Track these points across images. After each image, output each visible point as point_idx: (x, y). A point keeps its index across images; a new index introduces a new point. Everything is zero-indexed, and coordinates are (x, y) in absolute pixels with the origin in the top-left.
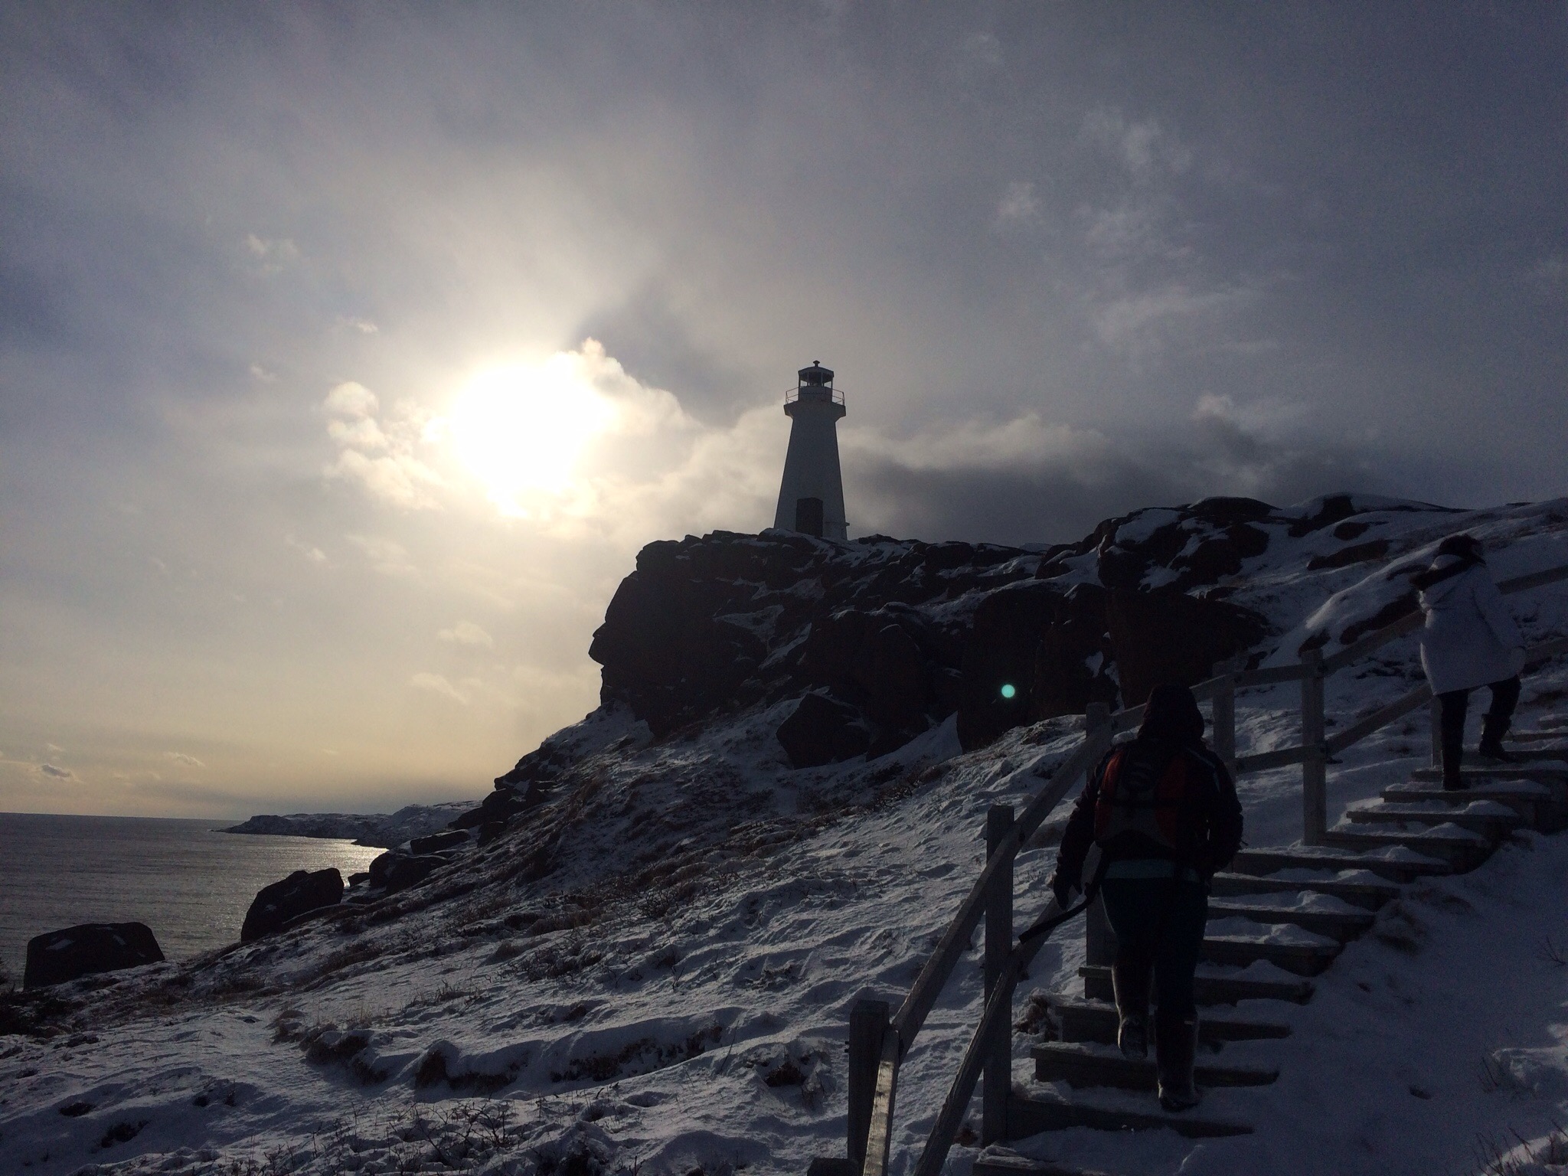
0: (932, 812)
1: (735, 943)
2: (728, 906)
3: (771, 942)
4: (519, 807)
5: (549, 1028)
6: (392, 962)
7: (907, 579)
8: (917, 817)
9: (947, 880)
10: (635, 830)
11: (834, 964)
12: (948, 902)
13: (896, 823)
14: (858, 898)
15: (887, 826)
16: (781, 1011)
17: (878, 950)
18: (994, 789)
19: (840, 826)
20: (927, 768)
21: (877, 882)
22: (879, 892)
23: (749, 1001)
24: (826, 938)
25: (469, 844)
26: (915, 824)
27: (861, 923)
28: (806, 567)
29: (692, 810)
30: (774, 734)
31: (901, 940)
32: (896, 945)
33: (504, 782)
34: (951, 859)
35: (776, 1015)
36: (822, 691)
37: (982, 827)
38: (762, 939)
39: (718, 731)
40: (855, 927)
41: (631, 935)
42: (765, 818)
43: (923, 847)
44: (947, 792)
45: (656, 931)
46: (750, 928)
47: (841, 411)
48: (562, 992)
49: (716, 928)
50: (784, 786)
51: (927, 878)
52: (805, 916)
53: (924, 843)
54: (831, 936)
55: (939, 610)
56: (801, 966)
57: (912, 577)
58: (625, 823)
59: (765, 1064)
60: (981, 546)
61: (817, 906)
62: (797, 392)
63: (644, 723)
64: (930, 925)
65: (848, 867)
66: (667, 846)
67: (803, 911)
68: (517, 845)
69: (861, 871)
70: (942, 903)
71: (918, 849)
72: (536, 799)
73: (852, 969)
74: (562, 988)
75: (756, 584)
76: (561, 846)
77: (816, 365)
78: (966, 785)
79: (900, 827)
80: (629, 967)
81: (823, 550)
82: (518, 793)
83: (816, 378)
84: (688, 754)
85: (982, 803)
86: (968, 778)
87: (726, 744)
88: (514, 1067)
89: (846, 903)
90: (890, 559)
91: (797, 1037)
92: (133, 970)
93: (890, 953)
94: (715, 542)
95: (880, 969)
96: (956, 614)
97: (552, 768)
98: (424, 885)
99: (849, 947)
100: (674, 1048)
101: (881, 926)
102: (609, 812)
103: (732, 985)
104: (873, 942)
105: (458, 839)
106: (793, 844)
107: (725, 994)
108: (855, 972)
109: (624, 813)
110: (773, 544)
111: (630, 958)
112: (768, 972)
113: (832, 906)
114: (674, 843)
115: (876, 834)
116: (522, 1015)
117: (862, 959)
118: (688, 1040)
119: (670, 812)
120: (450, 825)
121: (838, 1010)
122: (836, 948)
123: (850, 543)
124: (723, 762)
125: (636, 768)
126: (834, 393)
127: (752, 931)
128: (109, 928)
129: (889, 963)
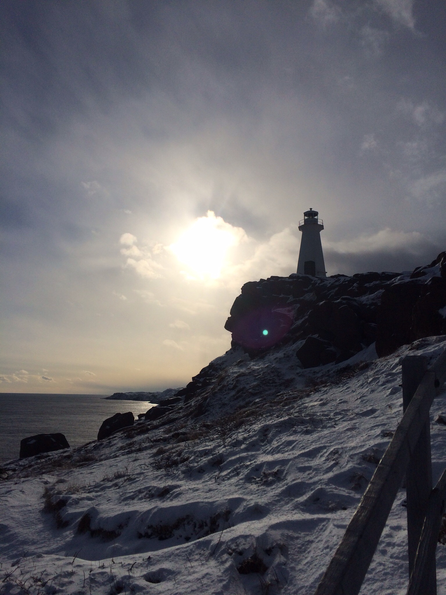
0: (364, 383)
1: (253, 453)
2: (253, 432)
3: (272, 453)
4: (199, 388)
5: (149, 501)
6: (120, 454)
7: (351, 288)
8: (357, 386)
9: (372, 418)
10: (237, 395)
11: (303, 470)
12: (373, 431)
13: (346, 389)
14: (323, 428)
15: (342, 391)
16: (266, 502)
17: (330, 462)
18: (396, 371)
19: (321, 392)
20: (361, 364)
21: (334, 419)
22: (335, 424)
23: (251, 493)
24: (301, 452)
25: (181, 402)
26: (356, 390)
27: (322, 443)
28: (309, 288)
29: (260, 387)
30: (295, 355)
31: (344, 455)
32: (341, 459)
33: (196, 378)
34: (374, 407)
35: (263, 505)
36: (316, 336)
37: (391, 389)
38: (267, 451)
39: (273, 354)
40: (318, 446)
41: (205, 446)
42: (291, 390)
43: (360, 400)
44: (371, 374)
45: (218, 444)
46: (263, 444)
47: (322, 227)
48: (164, 478)
49: (245, 444)
50: (300, 376)
51: (361, 416)
52: (291, 438)
53: (360, 398)
54: (303, 451)
55: (365, 299)
56: (284, 470)
57: (353, 288)
58: (233, 393)
59: (241, 553)
60: (383, 273)
61: (299, 432)
62: (303, 221)
63: (247, 354)
64: (362, 446)
65: (319, 411)
66: (250, 402)
67: (291, 435)
68: (195, 402)
69: (326, 413)
70: (370, 432)
71: (357, 401)
72: (206, 384)
73: (313, 474)
74: (165, 475)
75: (289, 296)
76: (208, 403)
77: (311, 210)
78: (381, 370)
79: (348, 391)
80: (198, 465)
81: (315, 281)
82: (200, 382)
83: (311, 215)
84: (260, 364)
85: (390, 378)
86: (382, 367)
87: (275, 359)
88: (121, 527)
89: (315, 431)
90: (343, 282)
91: (267, 531)
92: (57, 451)
93: (336, 464)
94: (272, 280)
95: (330, 475)
96: (373, 299)
97: (213, 372)
98: (160, 418)
99: (313, 458)
100: (203, 523)
101: (333, 446)
102: (227, 388)
103: (244, 481)
104: (327, 456)
105: (177, 401)
106: (299, 400)
107: (239, 487)
108: (315, 476)
109: (233, 389)
110: (295, 279)
111: (201, 460)
112: (264, 473)
113: (307, 432)
114: (253, 401)
115: (336, 395)
116: (140, 491)
117: (320, 467)
118: (211, 518)
119: (251, 388)
120: (175, 395)
121: (302, 504)
122: (306, 459)
123: (327, 278)
124: (274, 367)
125: (238, 370)
126: (319, 220)
127: (263, 446)
128: (50, 436)
129: (336, 471)
